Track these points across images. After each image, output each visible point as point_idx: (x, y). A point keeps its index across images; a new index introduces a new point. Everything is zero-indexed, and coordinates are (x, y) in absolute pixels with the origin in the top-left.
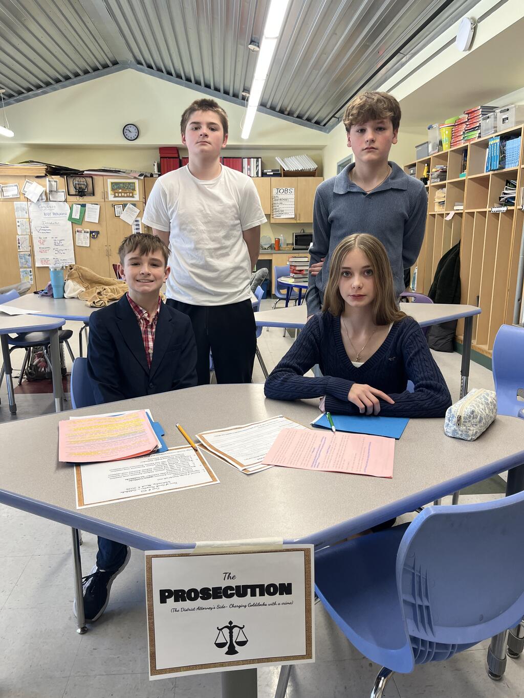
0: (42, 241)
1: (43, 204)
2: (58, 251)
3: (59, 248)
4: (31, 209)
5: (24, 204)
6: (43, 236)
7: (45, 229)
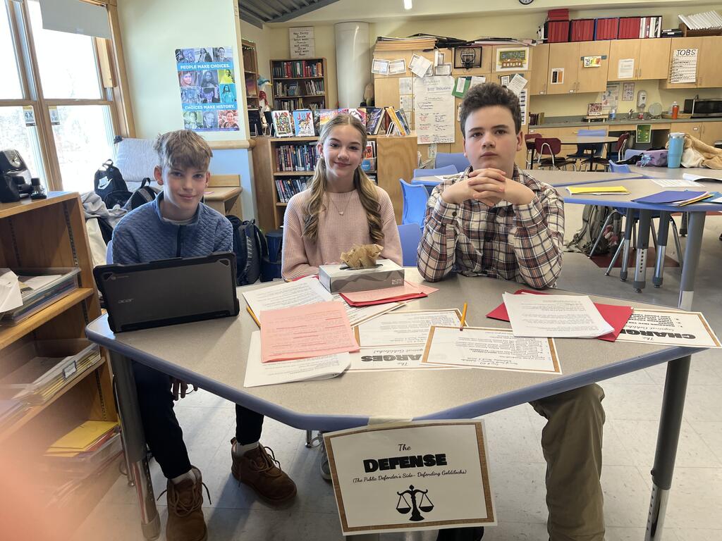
0: (424, 117)
1: (427, 79)
2: (439, 128)
3: (440, 124)
4: (415, 84)
5: (409, 80)
6: (424, 112)
7: (427, 105)
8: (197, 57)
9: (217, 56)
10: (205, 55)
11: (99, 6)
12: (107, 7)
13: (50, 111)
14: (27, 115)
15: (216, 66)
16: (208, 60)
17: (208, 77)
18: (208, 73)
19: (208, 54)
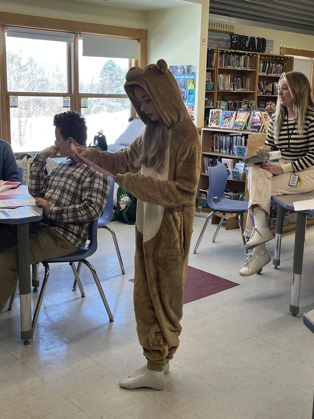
8: (179, 71)
9: (188, 71)
10: (182, 70)
11: (132, 40)
12: (139, 40)
13: (83, 100)
14: (64, 102)
15: (187, 77)
16: (184, 73)
17: (182, 84)
18: (183, 82)
19: (184, 69)
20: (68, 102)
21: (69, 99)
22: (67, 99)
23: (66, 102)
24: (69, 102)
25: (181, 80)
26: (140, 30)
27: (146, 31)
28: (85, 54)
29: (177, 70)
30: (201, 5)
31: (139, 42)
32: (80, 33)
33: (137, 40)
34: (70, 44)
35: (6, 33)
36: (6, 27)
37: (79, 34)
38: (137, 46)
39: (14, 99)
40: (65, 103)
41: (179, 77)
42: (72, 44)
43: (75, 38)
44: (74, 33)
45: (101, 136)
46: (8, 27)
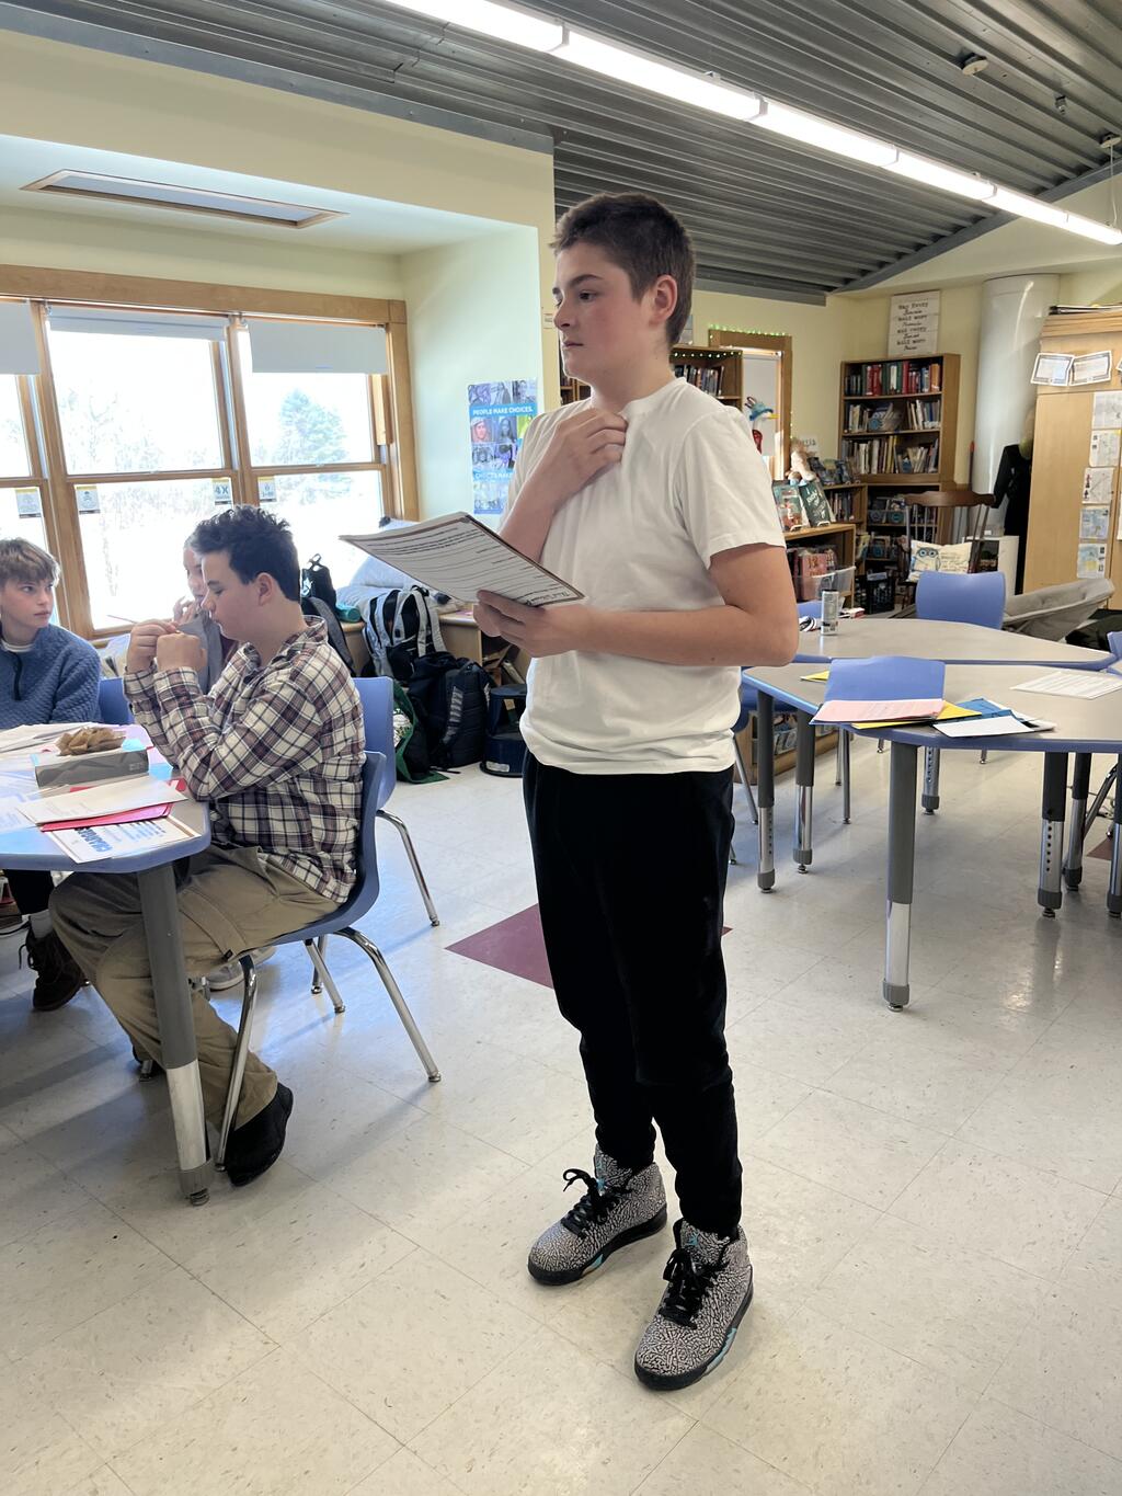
8: (493, 395)
9: (517, 394)
10: (502, 393)
11: (372, 328)
12: (387, 326)
13: (262, 483)
14: (218, 490)
15: (515, 410)
16: (506, 400)
17: (504, 428)
18: (506, 422)
19: (506, 391)
20: (225, 490)
21: (227, 482)
22: (223, 484)
23: (221, 490)
24: (230, 490)
25: (501, 418)
26: (389, 301)
27: (402, 306)
28: (257, 367)
29: (488, 394)
30: (534, 230)
31: (387, 329)
32: (240, 316)
33: (382, 326)
34: (218, 344)
35: (47, 324)
36: (47, 306)
37: (237, 319)
38: (381, 342)
39: (87, 493)
40: (219, 492)
41: (495, 411)
42: (224, 345)
43: (228, 329)
44: (227, 316)
45: (316, 568)
46: (52, 306)
